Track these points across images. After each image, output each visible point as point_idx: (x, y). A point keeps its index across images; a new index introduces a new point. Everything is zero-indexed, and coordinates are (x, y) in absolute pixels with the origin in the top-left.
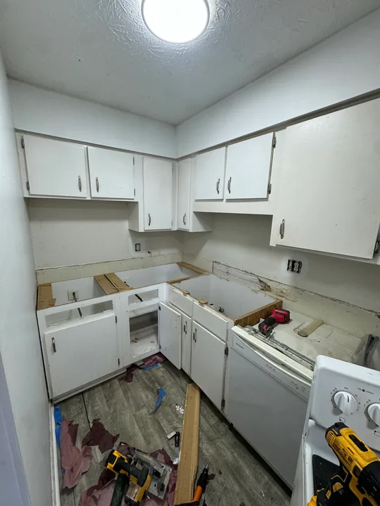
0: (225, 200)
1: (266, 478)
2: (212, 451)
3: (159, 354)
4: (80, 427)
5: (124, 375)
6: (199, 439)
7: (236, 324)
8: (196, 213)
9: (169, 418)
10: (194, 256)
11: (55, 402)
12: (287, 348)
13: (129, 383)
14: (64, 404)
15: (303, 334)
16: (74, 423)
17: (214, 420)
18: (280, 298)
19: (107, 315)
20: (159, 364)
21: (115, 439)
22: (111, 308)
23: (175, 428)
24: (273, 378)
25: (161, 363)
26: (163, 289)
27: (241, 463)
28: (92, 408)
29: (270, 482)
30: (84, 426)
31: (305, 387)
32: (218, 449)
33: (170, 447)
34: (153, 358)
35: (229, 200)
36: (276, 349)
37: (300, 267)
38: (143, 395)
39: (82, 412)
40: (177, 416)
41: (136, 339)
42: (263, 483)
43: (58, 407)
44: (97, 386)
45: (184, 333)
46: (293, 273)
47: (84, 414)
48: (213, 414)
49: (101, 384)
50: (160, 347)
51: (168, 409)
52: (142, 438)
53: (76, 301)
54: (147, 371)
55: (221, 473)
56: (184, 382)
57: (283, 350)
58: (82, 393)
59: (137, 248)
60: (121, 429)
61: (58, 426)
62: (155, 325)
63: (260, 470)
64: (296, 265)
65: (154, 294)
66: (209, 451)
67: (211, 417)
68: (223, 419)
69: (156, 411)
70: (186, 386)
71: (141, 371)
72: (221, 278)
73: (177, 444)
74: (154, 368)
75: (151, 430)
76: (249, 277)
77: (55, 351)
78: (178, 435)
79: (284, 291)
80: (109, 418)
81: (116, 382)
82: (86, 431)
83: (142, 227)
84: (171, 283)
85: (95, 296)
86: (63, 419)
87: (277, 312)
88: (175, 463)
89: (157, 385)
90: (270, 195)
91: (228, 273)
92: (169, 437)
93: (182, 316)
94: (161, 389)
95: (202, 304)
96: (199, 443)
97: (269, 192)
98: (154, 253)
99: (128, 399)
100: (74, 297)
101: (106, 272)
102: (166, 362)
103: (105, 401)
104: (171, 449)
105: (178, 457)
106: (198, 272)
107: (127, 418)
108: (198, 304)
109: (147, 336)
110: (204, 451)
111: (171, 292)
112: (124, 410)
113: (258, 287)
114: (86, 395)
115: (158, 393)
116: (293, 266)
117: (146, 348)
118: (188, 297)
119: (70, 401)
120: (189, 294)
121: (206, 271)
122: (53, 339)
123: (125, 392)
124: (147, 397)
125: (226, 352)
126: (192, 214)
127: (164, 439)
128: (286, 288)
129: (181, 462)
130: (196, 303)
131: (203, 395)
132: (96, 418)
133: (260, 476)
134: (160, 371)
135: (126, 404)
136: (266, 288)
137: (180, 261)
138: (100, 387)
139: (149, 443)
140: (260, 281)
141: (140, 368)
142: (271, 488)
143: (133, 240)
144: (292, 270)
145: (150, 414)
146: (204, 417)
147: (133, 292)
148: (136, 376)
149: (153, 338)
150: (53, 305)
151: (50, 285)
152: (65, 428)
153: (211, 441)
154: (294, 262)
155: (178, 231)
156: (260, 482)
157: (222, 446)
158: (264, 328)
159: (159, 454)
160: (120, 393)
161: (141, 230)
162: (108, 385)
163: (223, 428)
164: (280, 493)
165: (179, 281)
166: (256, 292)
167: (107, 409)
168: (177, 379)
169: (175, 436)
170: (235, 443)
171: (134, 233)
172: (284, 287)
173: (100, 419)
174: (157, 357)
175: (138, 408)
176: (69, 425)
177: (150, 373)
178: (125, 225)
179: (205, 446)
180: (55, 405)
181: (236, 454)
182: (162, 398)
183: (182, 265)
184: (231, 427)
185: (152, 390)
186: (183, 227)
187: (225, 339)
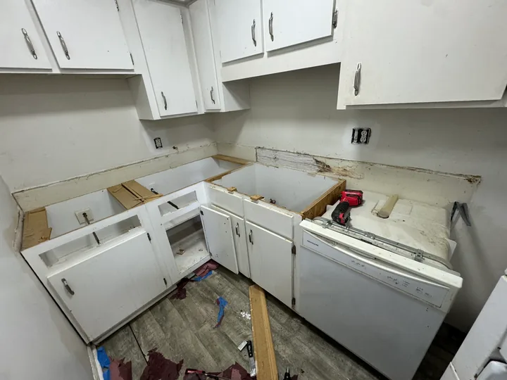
0: (266, 54)
1: (349, 363)
2: (289, 351)
3: (211, 261)
4: (134, 365)
5: (175, 293)
6: (274, 342)
7: (303, 218)
8: (227, 84)
9: (236, 327)
10: (231, 145)
11: (96, 343)
12: (375, 237)
13: (183, 300)
14: (108, 342)
15: (383, 215)
16: (125, 362)
17: (284, 318)
18: (341, 177)
19: (136, 234)
20: (213, 272)
21: (179, 367)
22: (139, 225)
23: (245, 337)
24: (361, 274)
25: (215, 270)
26: (202, 189)
27: (322, 355)
28: (144, 338)
29: (354, 367)
30: (139, 361)
31: (407, 281)
32: (295, 348)
33: (243, 359)
34: (205, 267)
35: (273, 53)
36: (362, 240)
37: (368, 136)
38: (202, 310)
39: (133, 346)
40: (244, 323)
41: (181, 250)
42: (347, 369)
43: (100, 349)
44: (146, 312)
45: (237, 236)
46: (359, 145)
47: (136, 348)
48: (282, 312)
49: (150, 309)
50: (211, 254)
51: (233, 318)
52: (211, 358)
53: (89, 223)
54: (200, 282)
55: (303, 372)
56: (244, 285)
57: (371, 240)
58: (129, 324)
59: (158, 144)
60: (184, 354)
61: (106, 370)
62: (201, 230)
63: (341, 357)
64: (364, 134)
65: (192, 197)
66: (286, 352)
67: (280, 316)
68: (293, 314)
69: (220, 323)
70: (248, 288)
71: (194, 284)
72: (268, 166)
73: (251, 354)
74: (209, 277)
75: (219, 346)
76: (302, 158)
77: (72, 293)
78: (250, 344)
79: (348, 169)
80: (167, 344)
81: (168, 302)
82: (142, 366)
83: (157, 113)
84: (211, 180)
85: (116, 212)
86: (111, 360)
87: (347, 195)
88: (252, 375)
89: (215, 294)
90: (335, 30)
91: (275, 157)
92: (240, 348)
93: (231, 217)
94: (221, 298)
95: (255, 200)
96: (274, 346)
97: (334, 25)
98: (181, 148)
99: (185, 318)
100: (86, 218)
101: (124, 180)
102: (220, 268)
103: (158, 327)
104: (245, 361)
105: (254, 367)
106: (239, 163)
107: (189, 339)
108: (250, 201)
109: (193, 245)
110: (281, 353)
111: (211, 191)
112: (182, 332)
113: (315, 169)
114: (134, 325)
115: (218, 302)
116: (359, 136)
117: (194, 258)
118: (235, 194)
119: (115, 337)
120: (235, 190)
121: (248, 161)
122: (63, 280)
123: (180, 311)
124: (207, 311)
125: (294, 251)
126: (221, 85)
127: (234, 351)
128: (350, 164)
129: (259, 371)
130: (248, 200)
131: (268, 296)
132: (151, 349)
133: (342, 364)
134: (215, 279)
135: (184, 324)
136: (324, 168)
137: (214, 153)
138: (150, 312)
139: (219, 360)
140: (317, 161)
141: (193, 281)
142: (356, 372)
143: (149, 134)
144: (359, 141)
145: (214, 328)
146: (273, 317)
147: (163, 200)
148: (189, 290)
149: (201, 245)
150: (47, 238)
151: (43, 210)
152: (115, 370)
153: (286, 340)
154: (360, 131)
155: (206, 114)
156: (344, 370)
157: (298, 343)
158: (341, 216)
159: (233, 370)
160: (174, 314)
161: (156, 117)
162: (159, 307)
163: (295, 323)
164: (365, 376)
165: (219, 177)
166: (312, 175)
167: (162, 335)
168: (236, 283)
169: (247, 345)
170: (311, 336)
171: (148, 124)
172: (347, 164)
173: (156, 349)
174: (209, 265)
175: (199, 325)
176: (120, 365)
177: (204, 283)
178: (133, 114)
179: (281, 347)
180: (97, 347)
181: (314, 348)
182: (223, 308)
183: (218, 158)
184: (304, 321)
185: (212, 302)
186: (212, 107)
187: (291, 238)
